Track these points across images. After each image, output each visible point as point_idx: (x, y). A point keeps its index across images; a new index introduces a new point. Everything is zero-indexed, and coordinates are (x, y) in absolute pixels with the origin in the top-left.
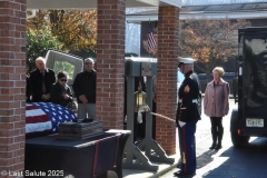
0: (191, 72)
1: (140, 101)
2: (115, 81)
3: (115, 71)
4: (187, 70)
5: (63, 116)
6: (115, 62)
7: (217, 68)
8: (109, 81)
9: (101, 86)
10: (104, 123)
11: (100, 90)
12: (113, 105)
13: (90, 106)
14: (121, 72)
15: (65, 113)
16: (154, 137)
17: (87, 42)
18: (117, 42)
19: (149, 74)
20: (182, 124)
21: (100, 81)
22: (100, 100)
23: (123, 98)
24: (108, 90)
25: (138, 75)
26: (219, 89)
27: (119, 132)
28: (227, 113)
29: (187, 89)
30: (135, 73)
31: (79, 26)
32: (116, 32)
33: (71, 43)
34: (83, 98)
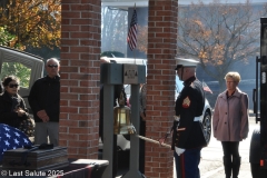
0: (193, 79)
1: (122, 118)
2: (87, 91)
3: (86, 77)
4: (187, 76)
5: (11, 141)
6: (87, 64)
7: (231, 73)
8: (78, 90)
9: (67, 98)
10: (70, 150)
11: (65, 103)
12: (83, 124)
13: (52, 126)
14: (95, 78)
15: (14, 136)
16: (142, 169)
17: (50, 36)
18: (89, 36)
19: (135, 81)
20: (180, 151)
21: (66, 90)
22: (66, 117)
23: (97, 114)
24: (77, 104)
25: (118, 82)
26: (233, 103)
27: (91, 162)
28: (245, 136)
29: (187, 102)
30: (114, 80)
31: (40, 13)
32: (88, 22)
33: (28, 37)
34: (42, 114)
